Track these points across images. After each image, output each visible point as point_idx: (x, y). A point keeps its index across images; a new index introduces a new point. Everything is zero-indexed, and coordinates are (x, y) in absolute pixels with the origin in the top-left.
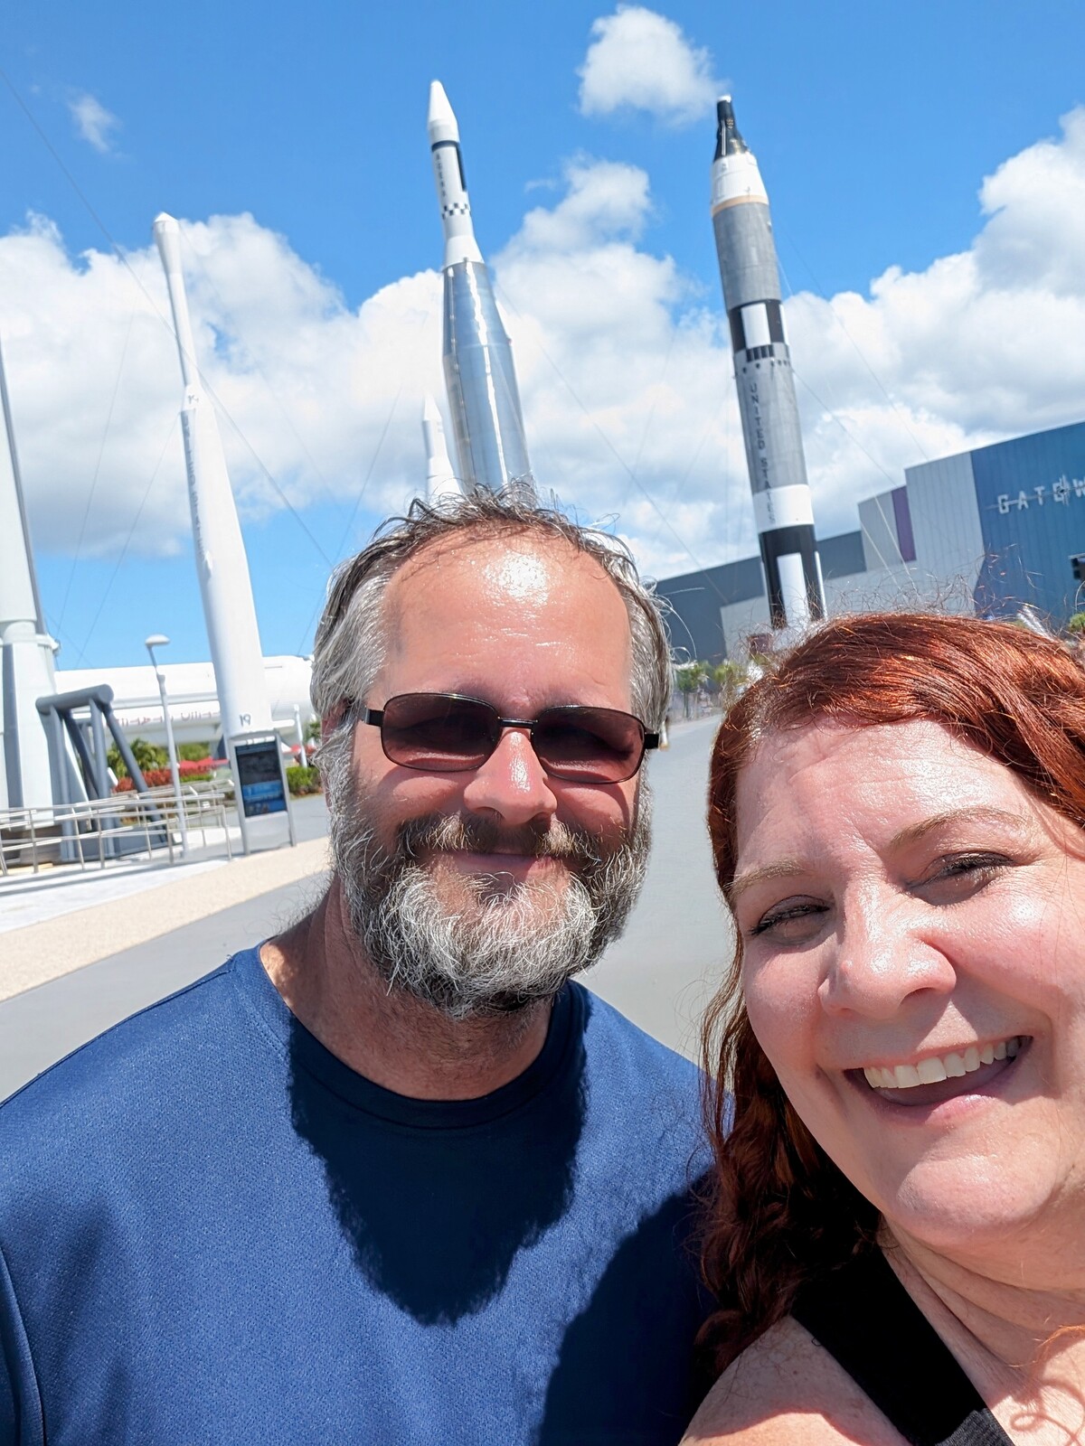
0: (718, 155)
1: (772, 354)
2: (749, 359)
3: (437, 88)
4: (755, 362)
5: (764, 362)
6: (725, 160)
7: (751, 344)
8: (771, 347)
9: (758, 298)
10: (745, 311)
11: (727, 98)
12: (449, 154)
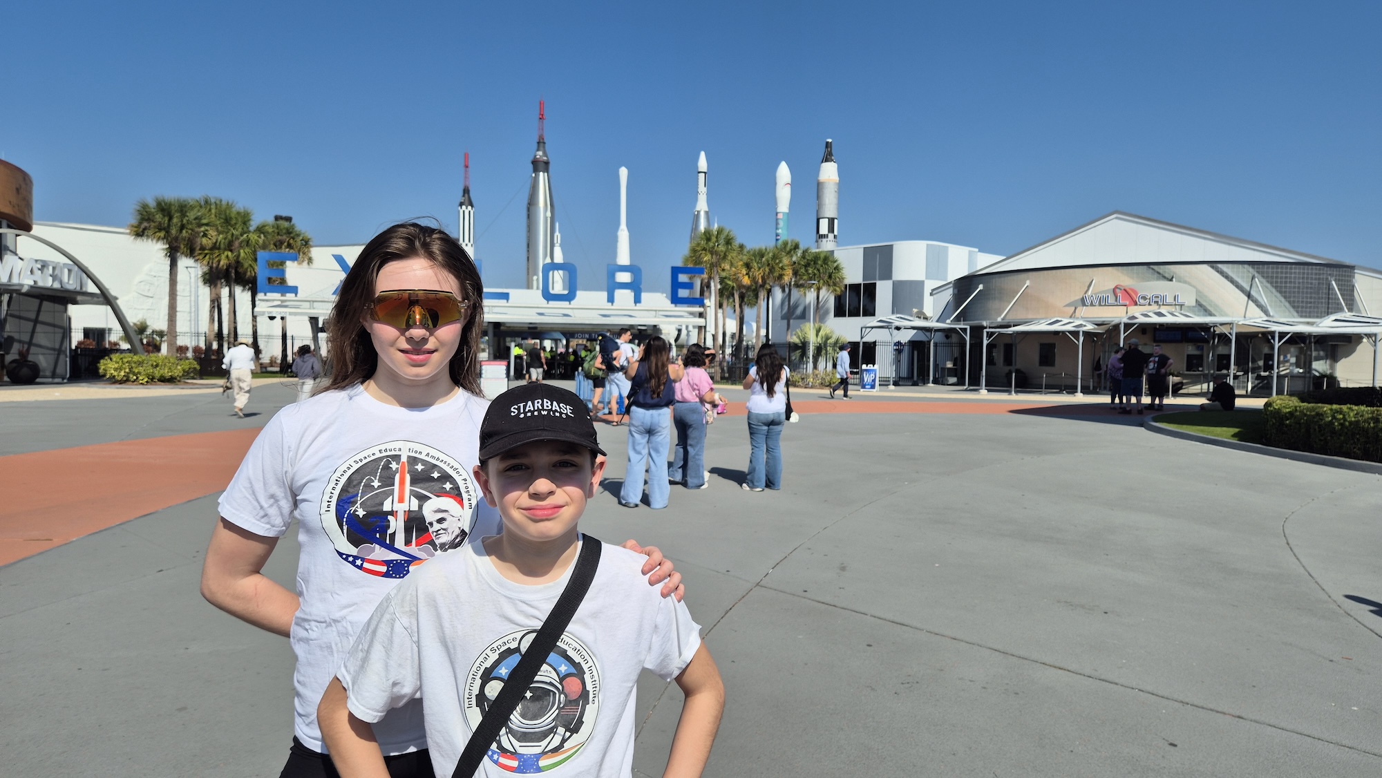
0: (822, 162)
1: (827, 237)
2: (819, 238)
3: (703, 154)
4: (821, 240)
5: (824, 240)
6: (823, 164)
7: (821, 233)
8: (827, 235)
9: (826, 216)
10: (821, 220)
11: (830, 140)
12: (702, 176)
